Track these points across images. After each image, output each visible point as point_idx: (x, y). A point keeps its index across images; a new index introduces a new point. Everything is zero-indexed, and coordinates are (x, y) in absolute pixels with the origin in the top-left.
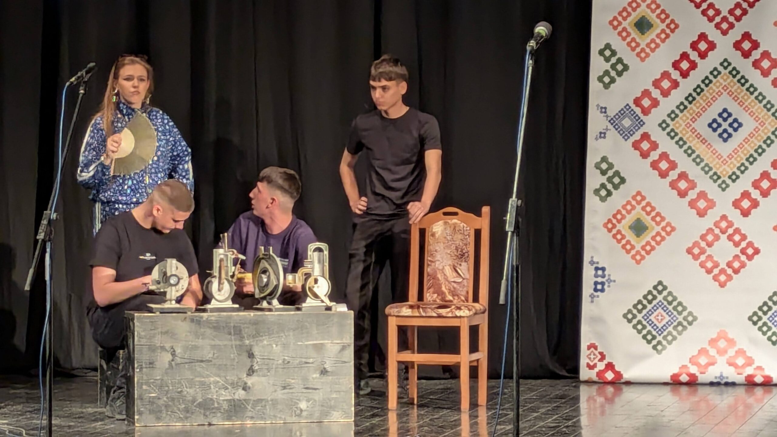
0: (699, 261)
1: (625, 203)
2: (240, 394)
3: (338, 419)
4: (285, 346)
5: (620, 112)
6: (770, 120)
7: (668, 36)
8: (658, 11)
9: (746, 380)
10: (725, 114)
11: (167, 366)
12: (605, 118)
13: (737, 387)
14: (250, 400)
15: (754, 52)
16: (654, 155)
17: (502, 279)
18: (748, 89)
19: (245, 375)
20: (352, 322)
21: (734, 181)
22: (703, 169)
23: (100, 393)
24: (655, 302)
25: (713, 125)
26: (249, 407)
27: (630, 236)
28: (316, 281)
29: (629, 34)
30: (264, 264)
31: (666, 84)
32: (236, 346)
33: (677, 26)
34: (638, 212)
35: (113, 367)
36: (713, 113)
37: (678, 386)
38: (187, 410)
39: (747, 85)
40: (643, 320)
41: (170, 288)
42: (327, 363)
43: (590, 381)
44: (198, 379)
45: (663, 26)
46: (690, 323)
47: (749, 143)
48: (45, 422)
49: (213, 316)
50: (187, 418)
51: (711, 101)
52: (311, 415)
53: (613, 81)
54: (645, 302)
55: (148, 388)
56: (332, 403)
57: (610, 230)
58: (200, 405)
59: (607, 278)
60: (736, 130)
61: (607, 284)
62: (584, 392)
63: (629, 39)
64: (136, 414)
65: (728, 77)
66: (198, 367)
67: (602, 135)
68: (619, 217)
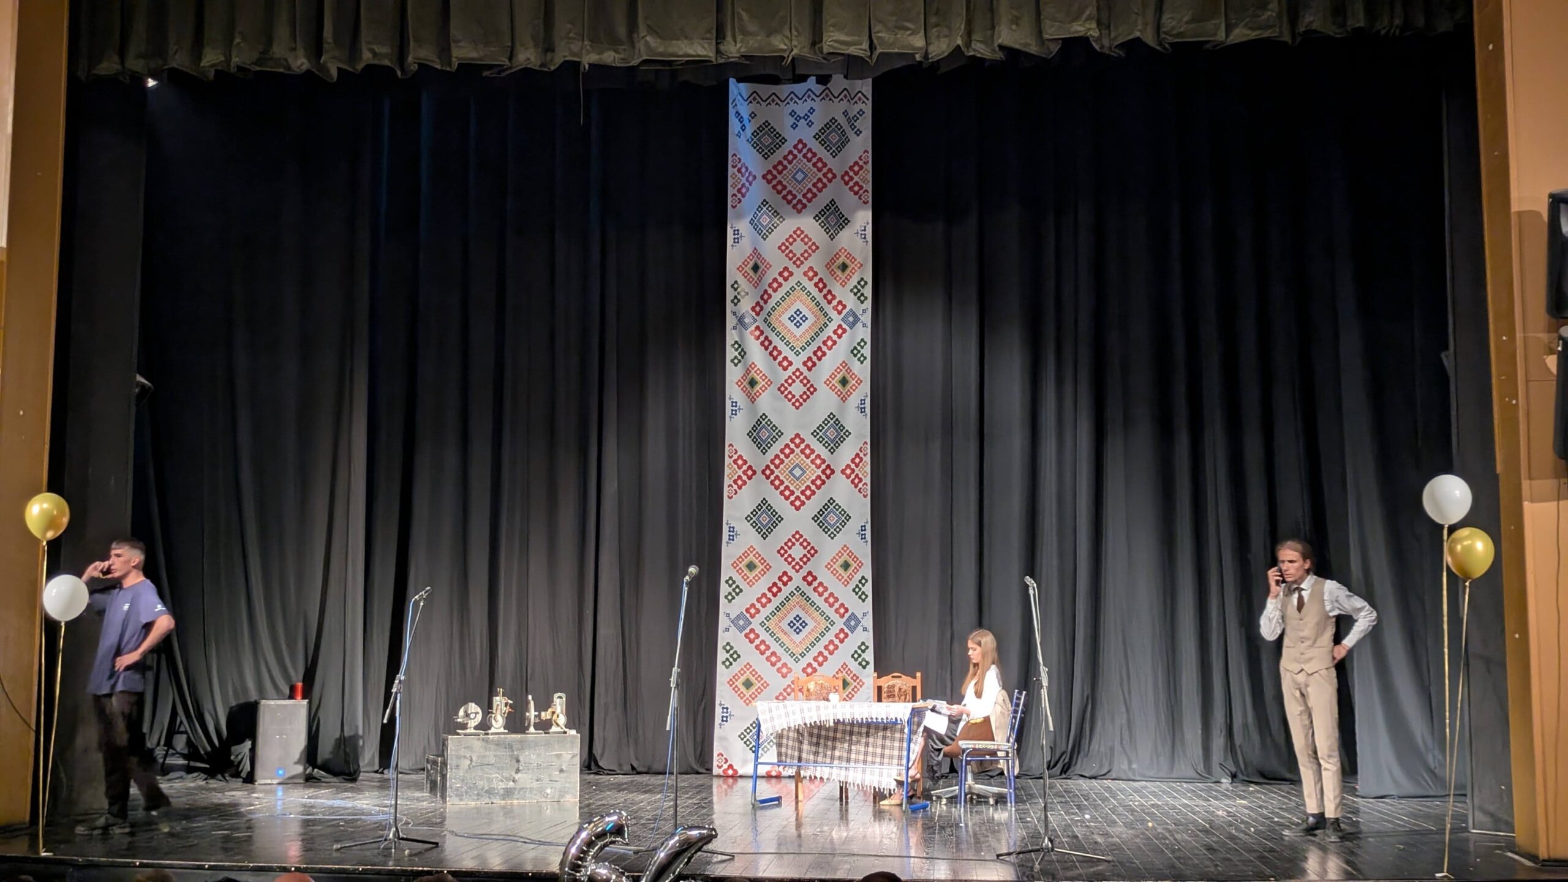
1: (740, 670)
2: (511, 784)
3: (569, 797)
4: (539, 755)
5: (737, 616)
6: (823, 622)
7: (765, 573)
8: (760, 558)
10: (798, 618)
11: (467, 767)
12: (729, 620)
14: (517, 788)
15: (814, 583)
16: (757, 642)
17: (668, 715)
18: (810, 604)
19: (514, 773)
20: (578, 741)
21: (803, 657)
22: (785, 650)
23: (425, 784)
25: (791, 625)
26: (516, 793)
27: (743, 689)
28: (558, 716)
29: (743, 571)
31: (764, 600)
32: (509, 755)
33: (770, 567)
34: (747, 675)
36: (791, 617)
37: (770, 779)
38: (479, 794)
39: (810, 601)
40: (750, 739)
41: (470, 720)
42: (564, 765)
43: (719, 775)
45: (763, 567)
47: (811, 635)
48: (393, 802)
49: (493, 737)
50: (478, 799)
51: (790, 611)
52: (553, 797)
53: (733, 598)
54: (751, 728)
55: (454, 781)
56: (566, 789)
57: (731, 686)
58: (486, 792)
59: (729, 714)
60: (804, 627)
61: (729, 717)
62: (716, 783)
63: (743, 574)
64: (447, 796)
65: (799, 597)
66: (486, 768)
67: (727, 630)
68: (736, 677)
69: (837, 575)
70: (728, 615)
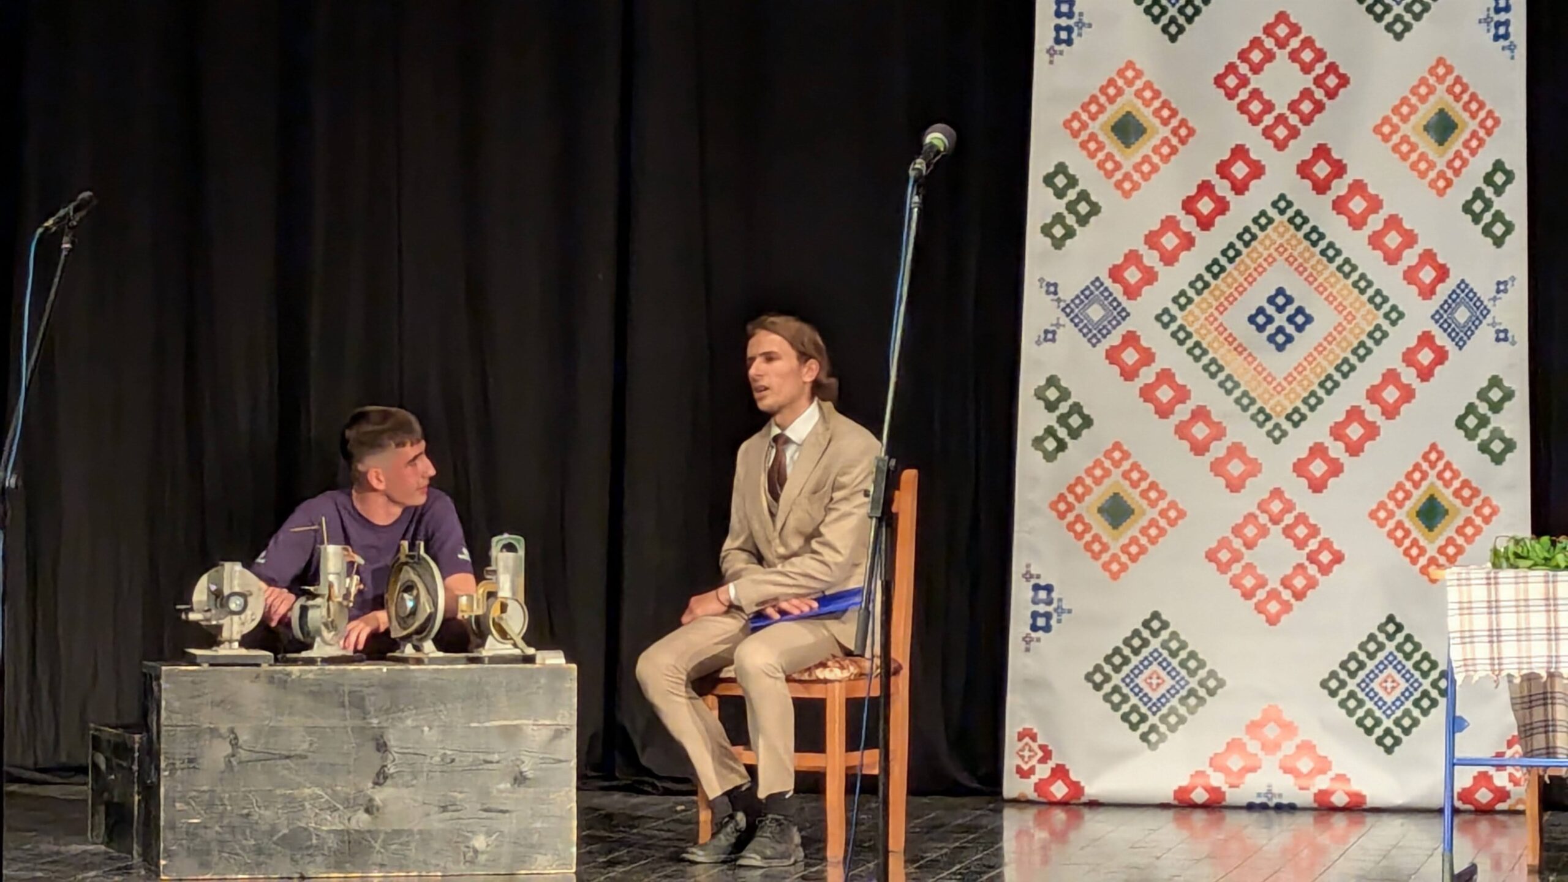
0: (1230, 574)
1: (1091, 464)
2: (361, 820)
3: (545, 868)
4: (447, 730)
5: (1082, 292)
6: (1363, 311)
7: (1174, 151)
9: (1315, 801)
10: (1280, 298)
11: (222, 766)
12: (1056, 303)
13: (1298, 814)
14: (378, 832)
15: (1335, 183)
16: (1148, 375)
18: (1323, 253)
19: (370, 785)
20: (571, 686)
21: (1296, 425)
22: (1238, 401)
23: (93, 816)
24: (1145, 652)
25: (1258, 319)
26: (377, 846)
27: (1099, 526)
28: (504, 608)
29: (1101, 147)
30: (409, 574)
31: (1170, 241)
32: (353, 729)
33: (1191, 132)
34: (1115, 482)
35: (120, 766)
36: (1257, 296)
37: (1189, 810)
38: (259, 851)
39: (1323, 244)
40: (1122, 685)
41: (229, 618)
42: (527, 762)
43: (1023, 799)
44: (278, 792)
45: (1165, 132)
46: (1211, 693)
47: (1325, 353)
49: (311, 671)
50: (259, 865)
51: (1255, 274)
52: (494, 861)
53: (1070, 233)
54: (1127, 651)
55: (186, 808)
56: (535, 838)
57: (1062, 516)
58: (284, 841)
59: (1055, 605)
60: (1300, 328)
61: (1055, 616)
62: (1012, 822)
63: (1101, 156)
64: (161, 856)
65: (1287, 230)
66: (281, 769)
68: (1079, 490)
69: (1414, 157)
70: (1052, 288)
